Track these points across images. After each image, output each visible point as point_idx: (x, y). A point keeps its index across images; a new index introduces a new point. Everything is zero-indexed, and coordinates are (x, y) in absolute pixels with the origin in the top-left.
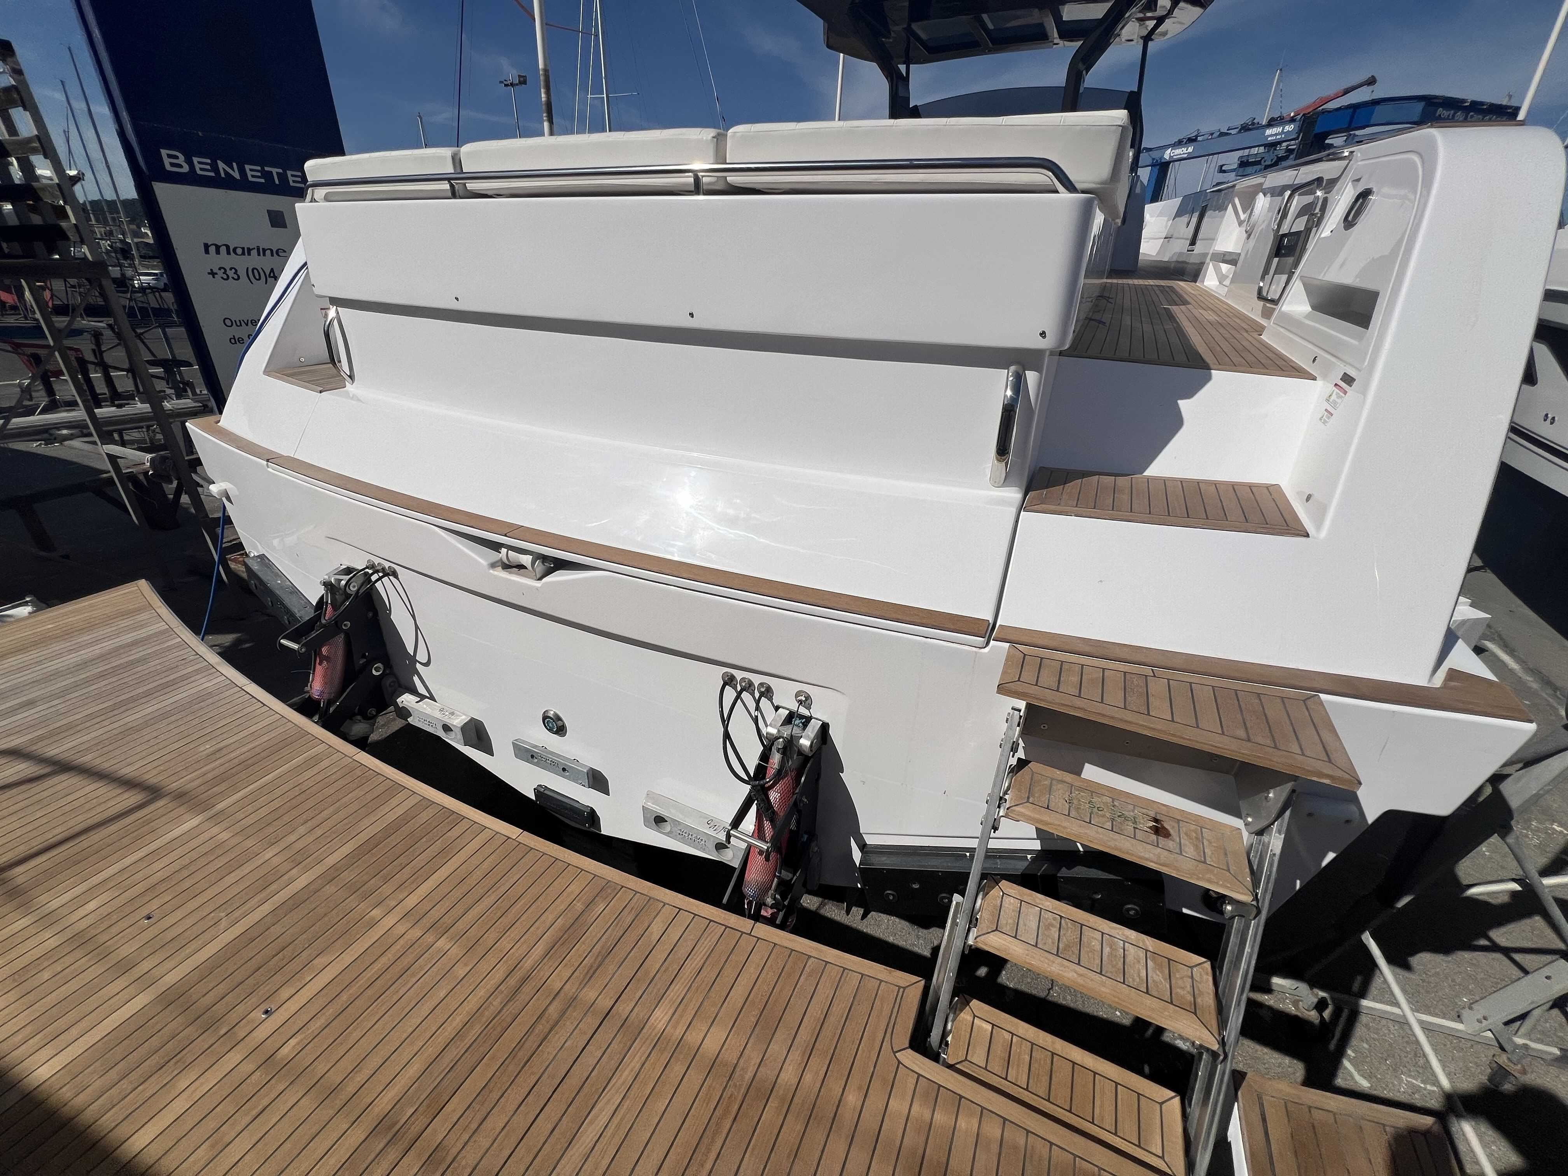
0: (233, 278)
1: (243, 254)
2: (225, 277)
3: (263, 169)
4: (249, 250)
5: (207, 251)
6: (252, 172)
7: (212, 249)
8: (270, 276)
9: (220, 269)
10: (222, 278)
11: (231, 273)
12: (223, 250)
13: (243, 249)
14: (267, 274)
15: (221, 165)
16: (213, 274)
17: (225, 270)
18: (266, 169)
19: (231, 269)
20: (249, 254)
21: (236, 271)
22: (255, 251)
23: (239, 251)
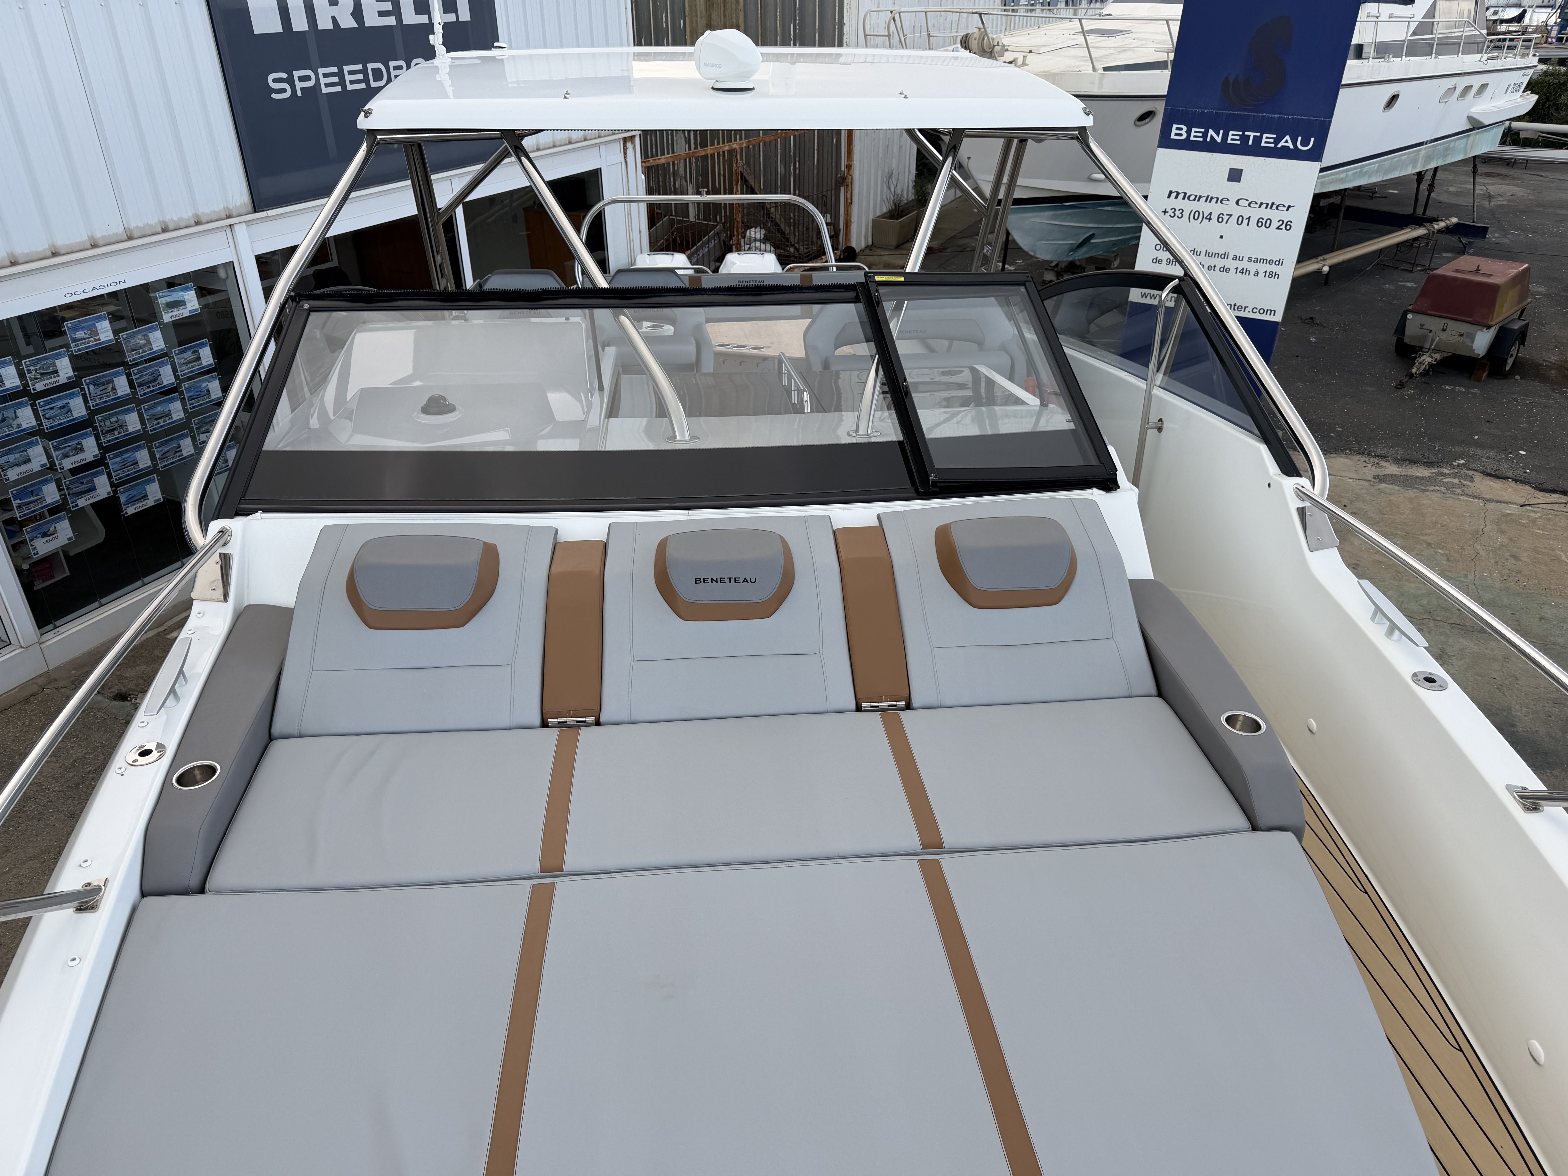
0: (1178, 217)
1: (1194, 200)
2: (1173, 215)
3: (1243, 133)
4: (1200, 197)
5: (1169, 197)
6: (1233, 137)
7: (1174, 195)
8: (1206, 218)
9: (1172, 209)
10: (1170, 216)
11: (1178, 213)
12: (1181, 196)
13: (1196, 196)
14: (1205, 217)
15: (1211, 132)
16: (1165, 212)
17: (1175, 210)
18: (1246, 133)
19: (1179, 210)
20: (1199, 200)
21: (1183, 211)
22: (1205, 198)
23: (1192, 198)
